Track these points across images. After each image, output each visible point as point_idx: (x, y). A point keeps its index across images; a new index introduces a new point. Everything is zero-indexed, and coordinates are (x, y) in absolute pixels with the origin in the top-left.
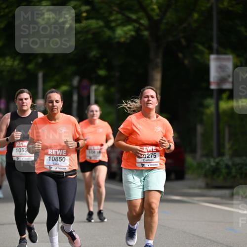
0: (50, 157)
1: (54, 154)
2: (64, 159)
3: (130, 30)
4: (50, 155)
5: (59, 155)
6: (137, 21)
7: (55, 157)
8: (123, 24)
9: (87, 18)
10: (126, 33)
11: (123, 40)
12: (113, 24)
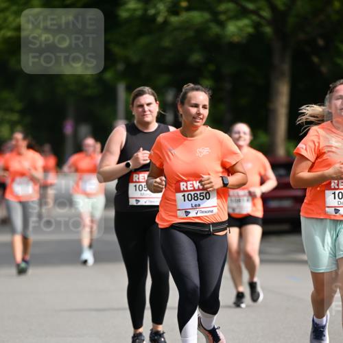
0: (184, 196)
1: (189, 189)
2: (208, 195)
3: (247, 26)
4: (184, 191)
5: (199, 189)
6: (255, 12)
7: (192, 193)
8: (237, 17)
9: (188, 9)
10: (241, 29)
11: (236, 39)
12: (223, 17)
